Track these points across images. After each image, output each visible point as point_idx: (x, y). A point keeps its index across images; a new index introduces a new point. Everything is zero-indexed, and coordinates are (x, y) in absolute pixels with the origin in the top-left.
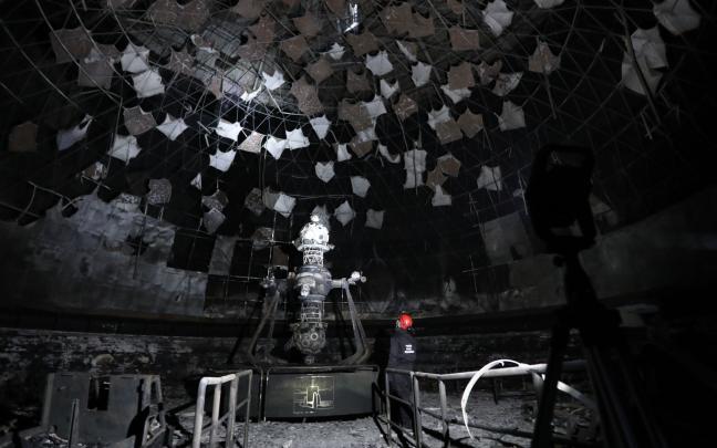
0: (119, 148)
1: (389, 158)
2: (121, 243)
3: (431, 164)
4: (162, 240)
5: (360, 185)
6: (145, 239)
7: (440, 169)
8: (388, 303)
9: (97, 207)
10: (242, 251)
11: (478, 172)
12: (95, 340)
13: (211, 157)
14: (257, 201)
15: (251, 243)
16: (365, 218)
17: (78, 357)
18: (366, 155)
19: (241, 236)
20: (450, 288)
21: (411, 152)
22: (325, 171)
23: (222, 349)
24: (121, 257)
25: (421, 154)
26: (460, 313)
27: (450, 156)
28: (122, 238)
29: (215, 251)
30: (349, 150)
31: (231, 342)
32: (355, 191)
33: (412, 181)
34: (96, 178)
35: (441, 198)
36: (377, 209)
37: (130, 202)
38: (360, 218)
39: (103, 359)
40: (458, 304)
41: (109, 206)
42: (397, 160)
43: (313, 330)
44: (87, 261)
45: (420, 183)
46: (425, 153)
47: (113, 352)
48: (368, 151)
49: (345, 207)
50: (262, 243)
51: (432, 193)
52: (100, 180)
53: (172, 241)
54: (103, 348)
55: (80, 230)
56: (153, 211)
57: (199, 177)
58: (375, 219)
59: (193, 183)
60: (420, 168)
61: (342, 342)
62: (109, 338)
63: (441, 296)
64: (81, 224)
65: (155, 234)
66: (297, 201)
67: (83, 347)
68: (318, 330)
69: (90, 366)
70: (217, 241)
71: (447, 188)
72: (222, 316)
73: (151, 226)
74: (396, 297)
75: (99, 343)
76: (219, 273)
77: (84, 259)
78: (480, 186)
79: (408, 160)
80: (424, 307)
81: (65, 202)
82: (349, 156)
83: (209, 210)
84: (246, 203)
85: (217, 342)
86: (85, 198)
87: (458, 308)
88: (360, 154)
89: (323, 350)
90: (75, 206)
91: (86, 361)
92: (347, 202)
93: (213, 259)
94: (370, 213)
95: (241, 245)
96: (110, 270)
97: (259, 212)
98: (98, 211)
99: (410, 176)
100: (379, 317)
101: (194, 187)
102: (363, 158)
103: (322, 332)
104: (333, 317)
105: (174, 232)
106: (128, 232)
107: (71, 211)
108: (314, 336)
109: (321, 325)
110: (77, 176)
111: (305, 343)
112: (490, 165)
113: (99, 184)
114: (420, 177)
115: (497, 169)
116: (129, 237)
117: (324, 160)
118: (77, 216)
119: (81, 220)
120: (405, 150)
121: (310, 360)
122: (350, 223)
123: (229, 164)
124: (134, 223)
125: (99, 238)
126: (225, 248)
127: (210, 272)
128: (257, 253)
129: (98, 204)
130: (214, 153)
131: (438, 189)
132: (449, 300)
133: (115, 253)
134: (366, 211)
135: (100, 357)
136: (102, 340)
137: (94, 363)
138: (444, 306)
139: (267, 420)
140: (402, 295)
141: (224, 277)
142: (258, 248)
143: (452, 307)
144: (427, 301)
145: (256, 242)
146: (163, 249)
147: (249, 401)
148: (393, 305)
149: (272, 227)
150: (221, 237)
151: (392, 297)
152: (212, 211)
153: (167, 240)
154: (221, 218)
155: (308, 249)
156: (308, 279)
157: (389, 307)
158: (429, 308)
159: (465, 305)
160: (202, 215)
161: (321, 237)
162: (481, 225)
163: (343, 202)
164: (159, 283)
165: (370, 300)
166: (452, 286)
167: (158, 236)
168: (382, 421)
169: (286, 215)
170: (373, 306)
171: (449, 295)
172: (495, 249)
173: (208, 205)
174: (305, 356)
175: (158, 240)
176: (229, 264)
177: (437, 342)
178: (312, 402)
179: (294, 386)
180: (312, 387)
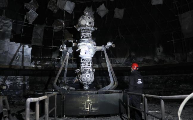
4: (6, 28)
8: (126, 58)
10: (48, 32)
14: (54, 5)
15: (52, 28)
16: (113, 13)
19: (47, 24)
20: (160, 50)
29: (34, 33)
31: (46, 79)
36: (120, 8)
38: (111, 13)
40: (164, 59)
43: (87, 72)
49: (103, 7)
50: (58, 28)
53: (11, 29)
58: (119, 13)
63: (154, 54)
65: (2, 24)
66: (76, 5)
68: (90, 72)
70: (34, 28)
74: (130, 56)
76: (37, 44)
80: (145, 60)
83: (28, 11)
84: (48, 6)
87: (164, 61)
92: (103, 4)
93: (33, 37)
94: (116, 10)
95: (47, 29)
97: (56, 11)
100: (121, 66)
103: (92, 74)
105: (11, 23)
108: (88, 76)
109: (91, 70)
111: (84, 79)
121: (86, 87)
122: (105, 16)
126: (39, 31)
127: (32, 44)
132: (159, 57)
134: (114, 9)
138: (156, 60)
139: (66, 117)
140: (133, 54)
141: (39, 46)
142: (56, 31)
143: (160, 61)
144: (147, 58)
145: (55, 28)
146: (7, 33)
147: (56, 108)
148: (128, 59)
149: (63, 19)
150: (36, 25)
151: (128, 55)
152: (30, 11)
153: (8, 28)
154: (35, 15)
155: (83, 30)
156: (84, 46)
157: (126, 61)
158: (148, 61)
159: (167, 60)
160: (25, 14)
161: (90, 23)
162: (179, 15)
163: (101, 4)
164: (7, 50)
165: (116, 57)
166: (161, 49)
167: (4, 25)
168: (125, 118)
169: (70, 12)
170: (118, 60)
171: (159, 54)
172: (187, 28)
173: (28, 8)
174: (84, 85)
175: (4, 27)
176: (42, 39)
177: (152, 79)
178: (88, 108)
179: (79, 100)
180: (88, 101)
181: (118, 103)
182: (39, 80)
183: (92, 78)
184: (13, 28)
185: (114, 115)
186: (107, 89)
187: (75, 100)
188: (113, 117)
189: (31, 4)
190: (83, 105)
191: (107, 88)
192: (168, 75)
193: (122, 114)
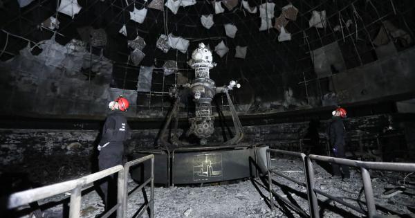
0: (65, 7)
1: (250, 10)
2: (77, 73)
3: (277, 12)
4: (104, 71)
5: (231, 30)
6: (93, 70)
7: (284, 16)
8: (250, 105)
9: (57, 48)
10: (157, 76)
11: (310, 16)
12: (67, 134)
13: (131, 13)
14: (164, 43)
15: (163, 71)
16: (235, 52)
17: (57, 145)
18: (234, 9)
19: (156, 66)
20: (289, 94)
21: (264, 5)
22: (207, 21)
23: (150, 137)
24: (78, 82)
25: (271, 6)
26: (296, 109)
27: (290, 6)
28: (78, 70)
29: (140, 76)
30: (223, 5)
31: (156, 132)
32: (227, 34)
33: (265, 25)
34: (52, 28)
35: (285, 36)
36: (242, 46)
37: (79, 45)
38: (232, 51)
39: (74, 146)
40: (294, 104)
41: (65, 47)
42: (255, 11)
43: (205, 121)
44: (55, 85)
45: (270, 26)
46: (273, 5)
47: (80, 141)
48: (235, 5)
49: (222, 45)
50: (170, 71)
51: (278, 32)
52: (55, 29)
53: (111, 71)
54: (73, 139)
55: (47, 64)
56: (96, 51)
57: (124, 27)
58: (241, 52)
59: (120, 32)
60: (270, 16)
61: (223, 129)
62: (77, 132)
63: (283, 99)
64: (47, 60)
65: (98, 66)
66: (190, 42)
67: (60, 139)
68: (208, 121)
69: (66, 150)
70: (141, 71)
71: (288, 29)
72: (148, 117)
73: (96, 61)
74: (255, 101)
75: (70, 136)
76: (144, 90)
77: (53, 84)
78: (311, 25)
79: (262, 11)
80: (272, 107)
81: (32, 45)
82: (223, 10)
83: (133, 50)
84: (157, 44)
85: (147, 132)
86: (47, 42)
87: (295, 106)
88: (230, 8)
89: (212, 135)
90: (39, 47)
91: (63, 147)
92: (222, 42)
93: (139, 82)
94: (238, 48)
95: (157, 72)
96: (72, 91)
97: (167, 50)
98: (57, 51)
99: (263, 21)
100: (246, 114)
101: (121, 35)
102: (232, 11)
103: (211, 123)
104: (217, 115)
105: (112, 65)
106: (81, 65)
107: (37, 51)
108: (206, 126)
109: (210, 119)
110: (38, 27)
111: (200, 131)
112: (319, 10)
113: (55, 32)
114: (270, 22)
115: (324, 13)
116: (82, 68)
117: (207, 14)
118: (43, 55)
119: (47, 58)
120: (260, 4)
121: (203, 142)
122: (225, 55)
123: (143, 18)
124: (85, 59)
125: (61, 70)
126: (147, 74)
127: (138, 90)
128: (167, 77)
129: (57, 46)
130: (132, 11)
131: (282, 30)
132: (289, 101)
133: (74, 79)
134: (235, 47)
135: (72, 144)
136: (71, 134)
137: (69, 148)
138: (285, 105)
139: (175, 186)
140: (259, 100)
141: (147, 93)
142: (168, 74)
143: (290, 106)
144: (275, 103)
145: (166, 70)
146: (106, 76)
147: (153, 180)
148: (254, 106)
149: (175, 60)
150: (143, 67)
151: (253, 101)
152: (135, 51)
153: (108, 70)
154: (142, 55)
155: (198, 66)
156: (199, 87)
157: (251, 108)
158: (276, 107)
159: (299, 105)
160: (130, 54)
161: (207, 58)
162: (311, 52)
163: (220, 42)
164: (106, 98)
165: (239, 104)
166: (291, 93)
167: (102, 67)
168: (258, 183)
169: (184, 52)
170: (241, 107)
171: (288, 98)
172: (320, 67)
173: (132, 46)
174: (200, 139)
175: (102, 70)
176: (150, 84)
177: (282, 127)
178: (207, 173)
179: (193, 161)
180: (206, 161)
181: (248, 162)
182: (147, 134)
183: (211, 129)
184: (113, 70)
185: (243, 180)
186: (232, 143)
187: (187, 160)
188: (241, 183)
189: (136, 42)
190: (199, 169)
191: (232, 141)
192: (301, 123)
193: (254, 177)
